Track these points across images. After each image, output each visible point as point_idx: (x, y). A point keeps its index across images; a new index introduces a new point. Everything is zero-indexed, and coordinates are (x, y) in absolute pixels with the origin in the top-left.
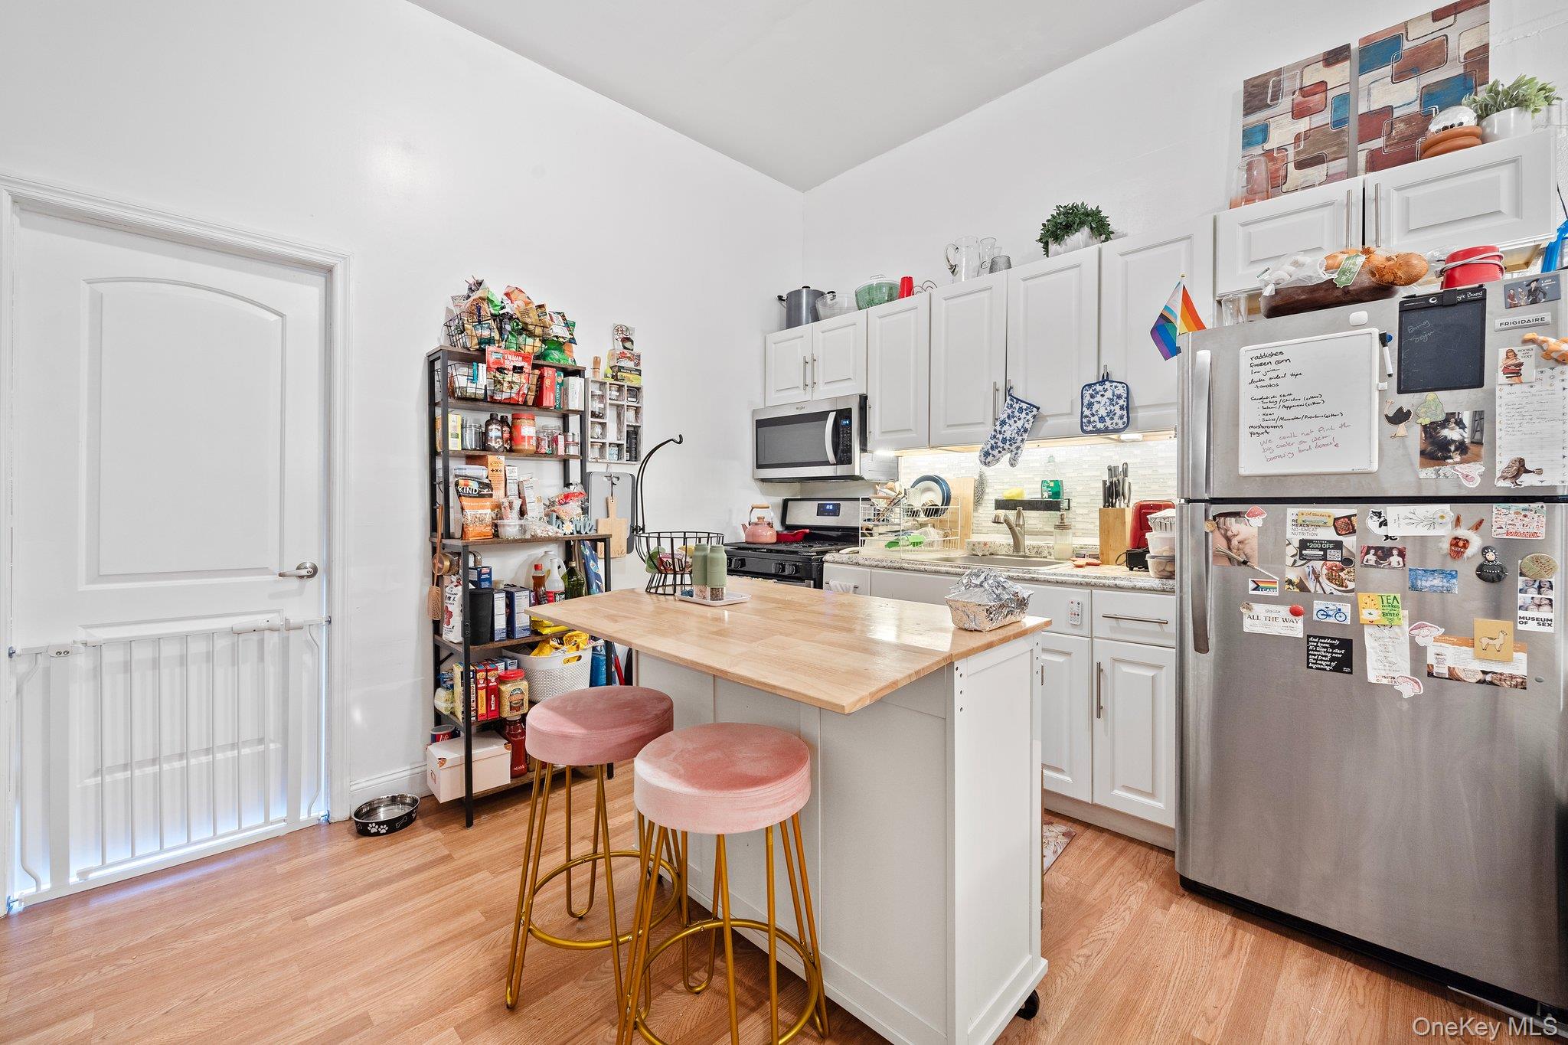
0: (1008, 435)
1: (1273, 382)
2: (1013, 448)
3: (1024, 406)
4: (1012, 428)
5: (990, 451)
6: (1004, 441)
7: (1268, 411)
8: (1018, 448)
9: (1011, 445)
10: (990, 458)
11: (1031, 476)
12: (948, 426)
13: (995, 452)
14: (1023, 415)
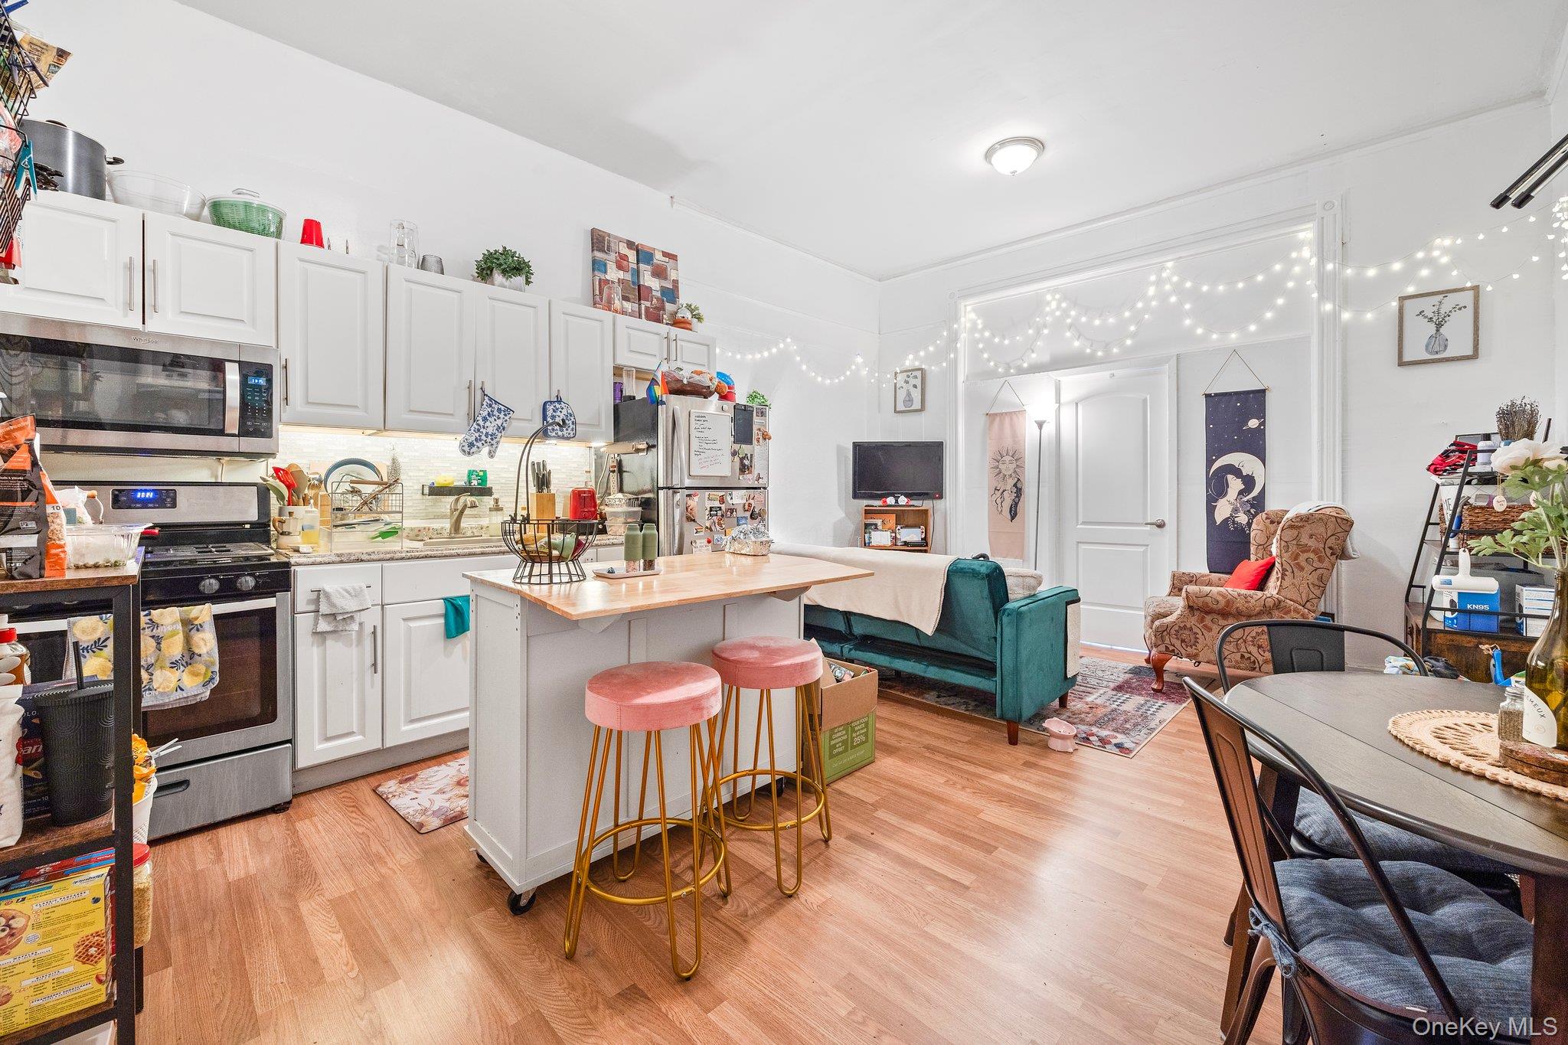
0: (490, 431)
1: (703, 430)
2: (494, 442)
3: (503, 408)
4: (493, 425)
5: (475, 443)
6: (487, 435)
7: (701, 444)
8: (498, 443)
9: (492, 439)
10: (474, 449)
11: (448, 465)
12: (411, 411)
13: (479, 444)
14: (502, 416)
